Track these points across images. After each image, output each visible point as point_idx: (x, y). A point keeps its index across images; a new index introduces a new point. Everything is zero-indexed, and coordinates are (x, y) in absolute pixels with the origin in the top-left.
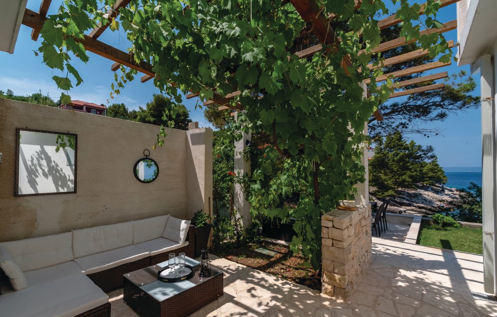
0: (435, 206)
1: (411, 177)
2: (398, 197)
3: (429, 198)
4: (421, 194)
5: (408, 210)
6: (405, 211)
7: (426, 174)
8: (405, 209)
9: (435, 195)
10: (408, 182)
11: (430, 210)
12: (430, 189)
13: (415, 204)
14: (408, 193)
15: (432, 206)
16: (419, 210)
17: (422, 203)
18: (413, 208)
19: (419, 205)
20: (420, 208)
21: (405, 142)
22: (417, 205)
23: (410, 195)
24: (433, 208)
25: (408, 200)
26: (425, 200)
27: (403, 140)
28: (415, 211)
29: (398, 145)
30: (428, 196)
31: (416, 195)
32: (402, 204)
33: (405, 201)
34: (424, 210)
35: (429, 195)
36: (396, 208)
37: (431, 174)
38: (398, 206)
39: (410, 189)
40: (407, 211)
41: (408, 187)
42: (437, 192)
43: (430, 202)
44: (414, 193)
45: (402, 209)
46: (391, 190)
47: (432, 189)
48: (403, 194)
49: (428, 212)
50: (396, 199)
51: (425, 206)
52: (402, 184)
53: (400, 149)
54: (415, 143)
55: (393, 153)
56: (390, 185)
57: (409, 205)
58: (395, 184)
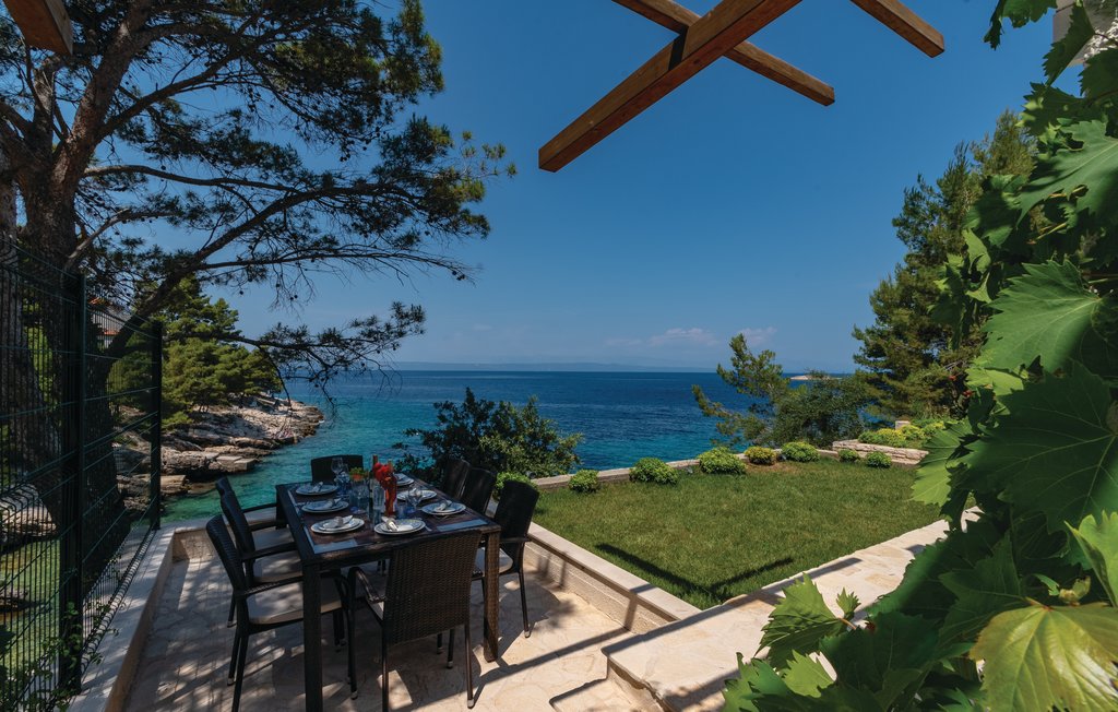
0: (269, 436)
1: (223, 379)
2: (197, 428)
3: (257, 423)
4: (240, 416)
5: (221, 454)
6: (215, 459)
7: (248, 372)
8: (214, 455)
9: (265, 415)
10: (218, 390)
11: (261, 446)
12: (254, 404)
13: (231, 439)
14: (215, 415)
15: (264, 439)
16: (240, 450)
17: (246, 435)
18: (228, 448)
19: (240, 439)
20: (242, 445)
21: (207, 301)
22: (237, 440)
23: (219, 420)
24: (266, 443)
25: (216, 432)
26: (250, 426)
27: (201, 294)
28: (235, 454)
29: (191, 306)
30: (254, 417)
31: (232, 419)
32: (204, 443)
33: (211, 435)
34: (251, 450)
35: (253, 415)
36: (193, 453)
37: (257, 373)
38: (195, 449)
39: (217, 407)
40: (220, 458)
41: (214, 402)
42: (266, 409)
43: (259, 430)
44: (227, 416)
45: (208, 453)
46: (180, 413)
47: (259, 404)
48: (205, 420)
49: (259, 451)
50: (190, 434)
51: (252, 440)
52: (205, 397)
53: (196, 315)
54: (227, 306)
55: (179, 321)
56: (176, 401)
57: (220, 443)
58: (187, 398)
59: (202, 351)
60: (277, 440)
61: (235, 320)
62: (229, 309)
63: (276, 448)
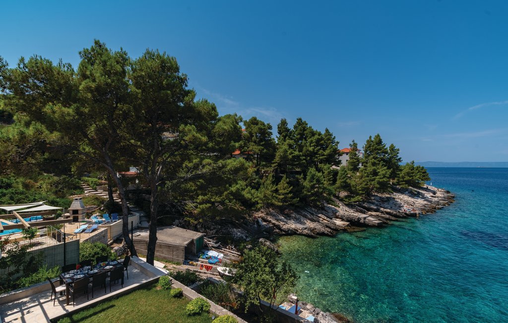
0: (402, 211)
2: (367, 202)
3: (401, 202)
4: (394, 198)
5: (370, 216)
6: (365, 218)
15: (399, 212)
16: (382, 216)
19: (386, 210)
20: (385, 213)
21: (385, 146)
23: (381, 200)
25: (376, 205)
26: (396, 204)
27: (382, 144)
28: (377, 217)
31: (389, 200)
33: (372, 206)
34: (387, 216)
35: (403, 198)
36: (357, 214)
39: (385, 193)
40: (368, 218)
42: (414, 195)
43: (400, 207)
44: (387, 198)
51: (392, 212)
59: (371, 170)
60: (406, 214)
61: (398, 153)
62: (395, 148)
63: (403, 217)
